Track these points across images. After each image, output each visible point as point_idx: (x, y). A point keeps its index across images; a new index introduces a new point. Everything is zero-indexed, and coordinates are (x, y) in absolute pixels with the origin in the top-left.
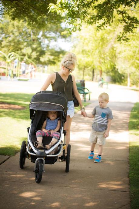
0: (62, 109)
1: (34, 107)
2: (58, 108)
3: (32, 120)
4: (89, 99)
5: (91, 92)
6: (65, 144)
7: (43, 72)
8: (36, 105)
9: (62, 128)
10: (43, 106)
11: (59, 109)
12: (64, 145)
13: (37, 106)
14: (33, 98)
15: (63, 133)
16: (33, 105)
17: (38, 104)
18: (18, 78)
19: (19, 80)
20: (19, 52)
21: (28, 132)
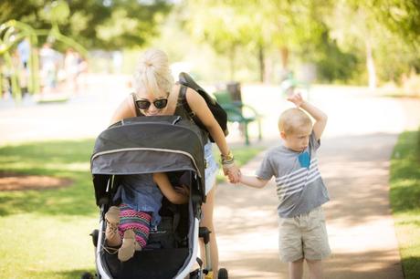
0: (190, 163)
1: (105, 165)
2: (176, 163)
3: (102, 209)
4: (260, 137)
5: (261, 116)
6: (209, 269)
7: (110, 71)
8: (110, 161)
9: (196, 219)
10: (131, 162)
11: (180, 165)
12: (206, 272)
13: (113, 161)
14: (100, 141)
15: (200, 236)
16: (100, 160)
17: (117, 157)
18: (36, 97)
19: (41, 103)
20: (32, 18)
21: (96, 244)
